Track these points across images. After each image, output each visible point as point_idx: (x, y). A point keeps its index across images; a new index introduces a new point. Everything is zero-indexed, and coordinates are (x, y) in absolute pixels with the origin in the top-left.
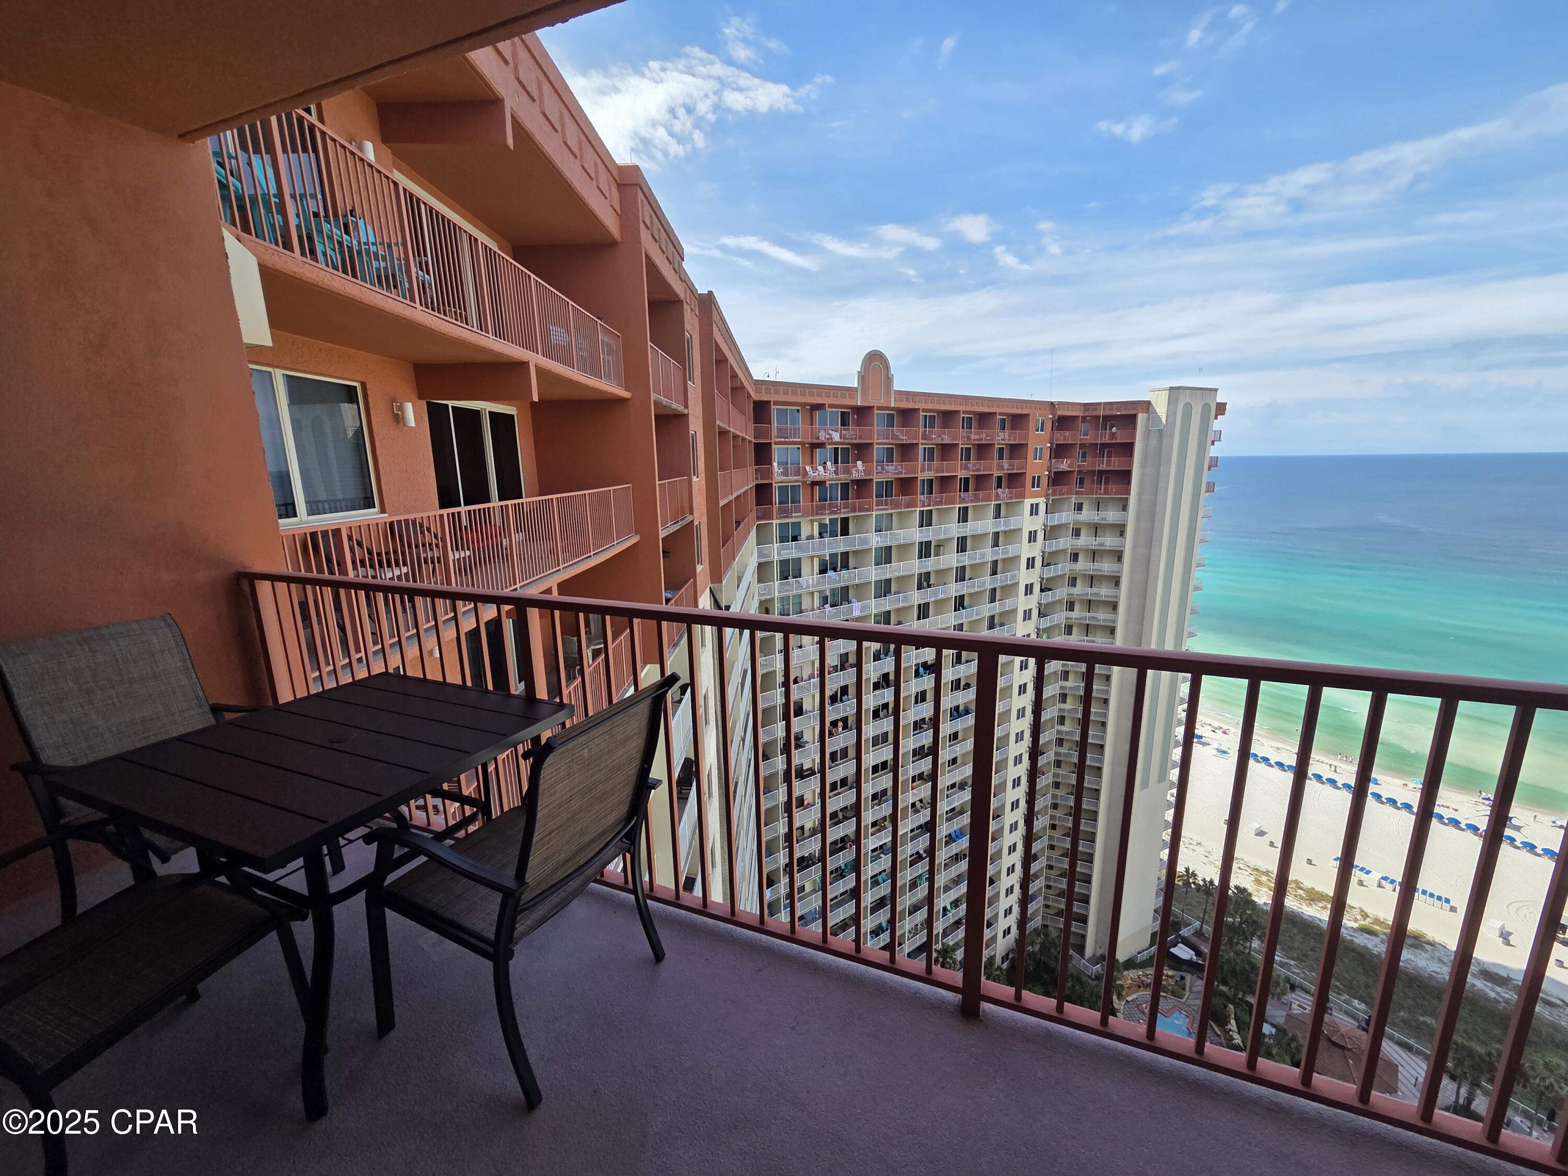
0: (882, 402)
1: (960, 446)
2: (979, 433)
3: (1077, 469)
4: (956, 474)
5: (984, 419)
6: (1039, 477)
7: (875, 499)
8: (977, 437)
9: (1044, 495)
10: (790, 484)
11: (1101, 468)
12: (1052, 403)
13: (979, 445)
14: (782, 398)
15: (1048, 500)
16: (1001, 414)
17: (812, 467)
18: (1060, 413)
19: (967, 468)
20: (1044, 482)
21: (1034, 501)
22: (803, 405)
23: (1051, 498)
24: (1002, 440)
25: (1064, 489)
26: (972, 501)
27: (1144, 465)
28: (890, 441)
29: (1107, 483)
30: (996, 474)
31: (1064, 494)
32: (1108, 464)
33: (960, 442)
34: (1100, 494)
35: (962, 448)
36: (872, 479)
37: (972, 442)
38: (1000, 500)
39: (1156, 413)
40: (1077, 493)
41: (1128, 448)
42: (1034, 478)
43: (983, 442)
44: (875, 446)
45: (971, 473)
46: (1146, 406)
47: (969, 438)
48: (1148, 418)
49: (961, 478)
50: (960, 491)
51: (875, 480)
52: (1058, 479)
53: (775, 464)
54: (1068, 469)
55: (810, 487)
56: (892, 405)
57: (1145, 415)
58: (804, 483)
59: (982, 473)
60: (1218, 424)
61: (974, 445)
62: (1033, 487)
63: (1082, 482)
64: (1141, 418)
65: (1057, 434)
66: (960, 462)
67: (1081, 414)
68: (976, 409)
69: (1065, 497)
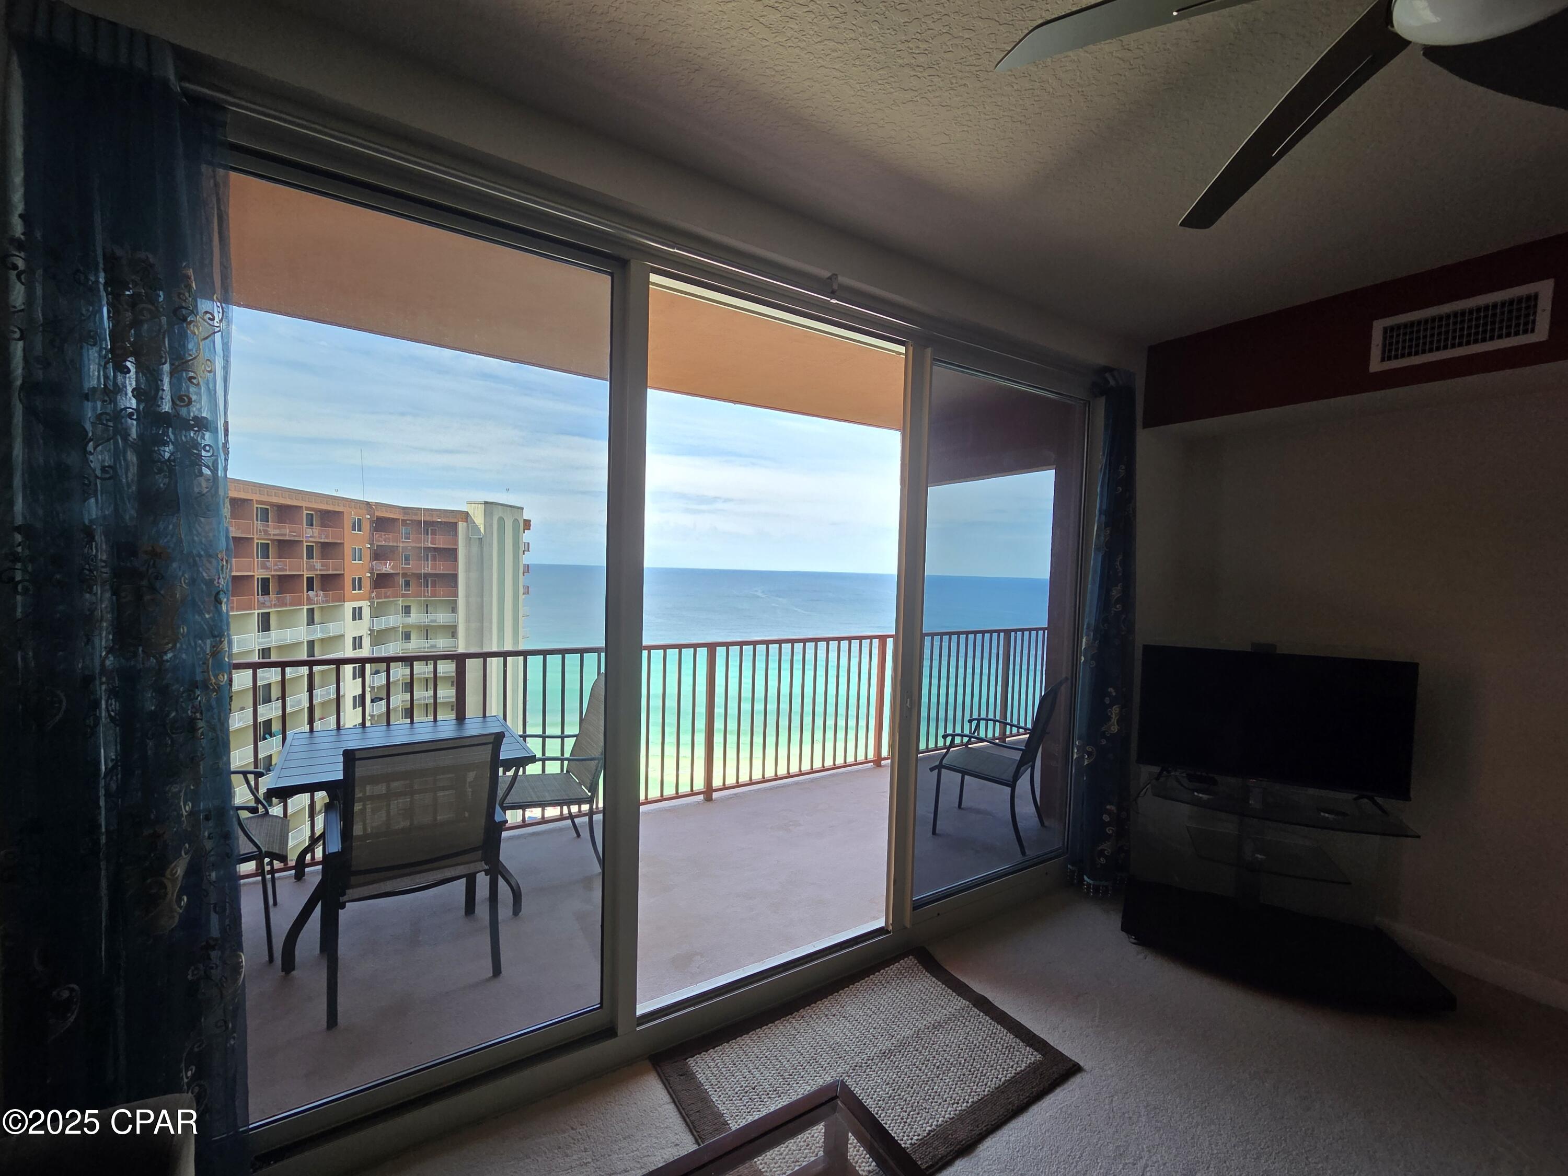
1: (256, 541)
2: (279, 528)
3: (401, 572)
4: (252, 574)
5: (285, 512)
6: (360, 579)
8: (277, 532)
9: (367, 596)
11: (426, 571)
12: (368, 503)
13: (279, 541)
15: (372, 603)
16: (307, 509)
18: (379, 514)
19: (264, 567)
20: (367, 584)
21: (357, 604)
23: (376, 601)
24: (311, 537)
25: (389, 591)
26: (275, 606)
27: (468, 570)
29: (434, 585)
30: (307, 574)
31: (389, 597)
32: (434, 567)
33: (255, 537)
34: (428, 597)
35: (258, 543)
37: (272, 537)
38: (312, 604)
39: (474, 523)
40: (403, 596)
41: (451, 553)
42: (354, 579)
43: (287, 538)
45: (273, 573)
46: (466, 516)
47: (266, 532)
48: (468, 527)
49: (258, 579)
50: (258, 595)
52: (381, 581)
54: (392, 571)
57: (465, 524)
59: (288, 573)
60: (527, 536)
61: (273, 540)
62: (354, 589)
63: (407, 584)
64: (462, 526)
65: (376, 535)
66: (256, 560)
67: (401, 517)
68: (275, 500)
69: (391, 599)
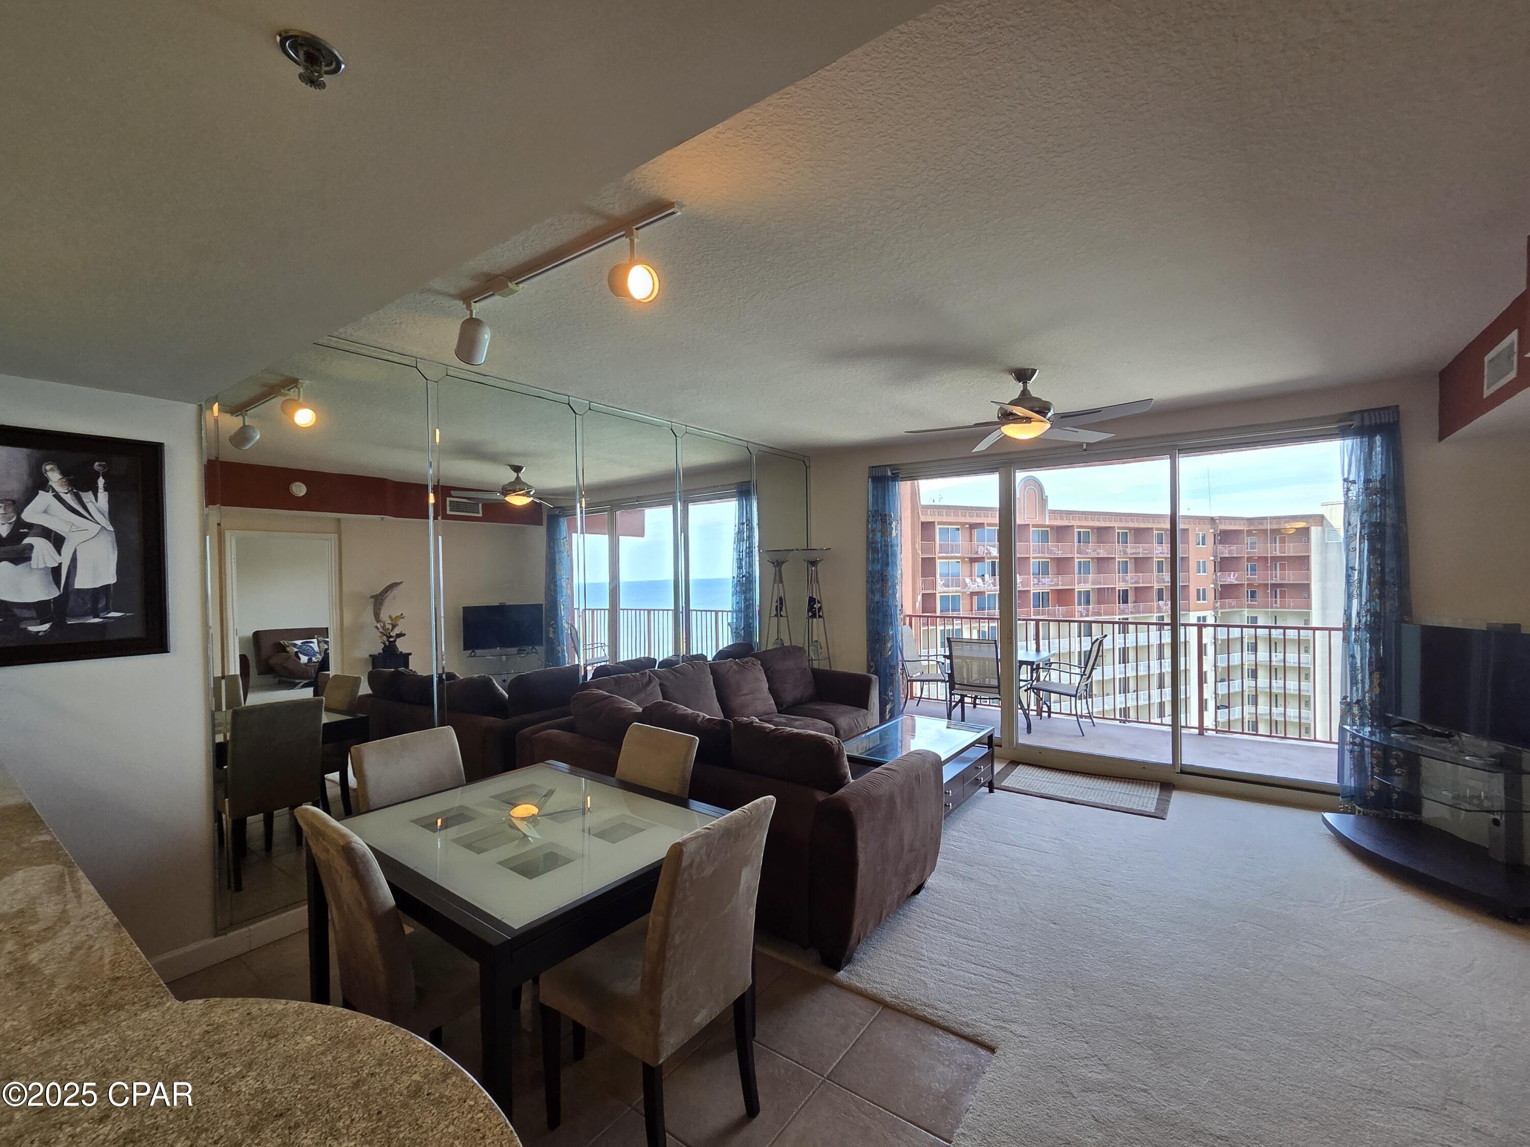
0: (1038, 521)
1: (1117, 560)
2: (1135, 548)
3: (1246, 583)
4: (1113, 586)
5: (1140, 534)
6: (1204, 590)
7: (1032, 609)
8: (1134, 551)
9: (1212, 607)
10: (950, 594)
11: (1274, 582)
12: (1214, 518)
13: (1135, 558)
14: (945, 519)
15: (1216, 613)
16: (1158, 529)
17: (971, 579)
18: (1223, 527)
19: (1125, 581)
20: (1210, 595)
21: (1202, 614)
22: (963, 524)
23: (1220, 611)
24: (1161, 553)
25: (1233, 602)
26: (1132, 613)
27: (1324, 578)
28: (1047, 555)
29: (1283, 596)
30: (1156, 586)
31: (1234, 607)
32: (1282, 577)
33: (1116, 556)
34: (1276, 608)
35: (1119, 562)
36: (1029, 591)
37: (1129, 556)
38: (1161, 612)
39: (1332, 526)
40: (1249, 606)
41: (1303, 561)
42: (1198, 591)
43: (1141, 556)
44: (1032, 560)
45: (1130, 585)
46: (1320, 520)
47: (1125, 553)
48: (1323, 532)
49: (1119, 590)
50: (1119, 603)
51: (1032, 592)
52: (1226, 592)
53: (938, 576)
54: (1237, 582)
55: (969, 597)
56: (1047, 523)
57: (1319, 528)
58: (963, 593)
59: (1141, 585)
61: (1130, 558)
62: (1199, 599)
63: (1253, 594)
64: (1315, 531)
65: (1220, 547)
66: (1117, 575)
67: (1246, 528)
68: (1132, 525)
69: (1236, 610)
